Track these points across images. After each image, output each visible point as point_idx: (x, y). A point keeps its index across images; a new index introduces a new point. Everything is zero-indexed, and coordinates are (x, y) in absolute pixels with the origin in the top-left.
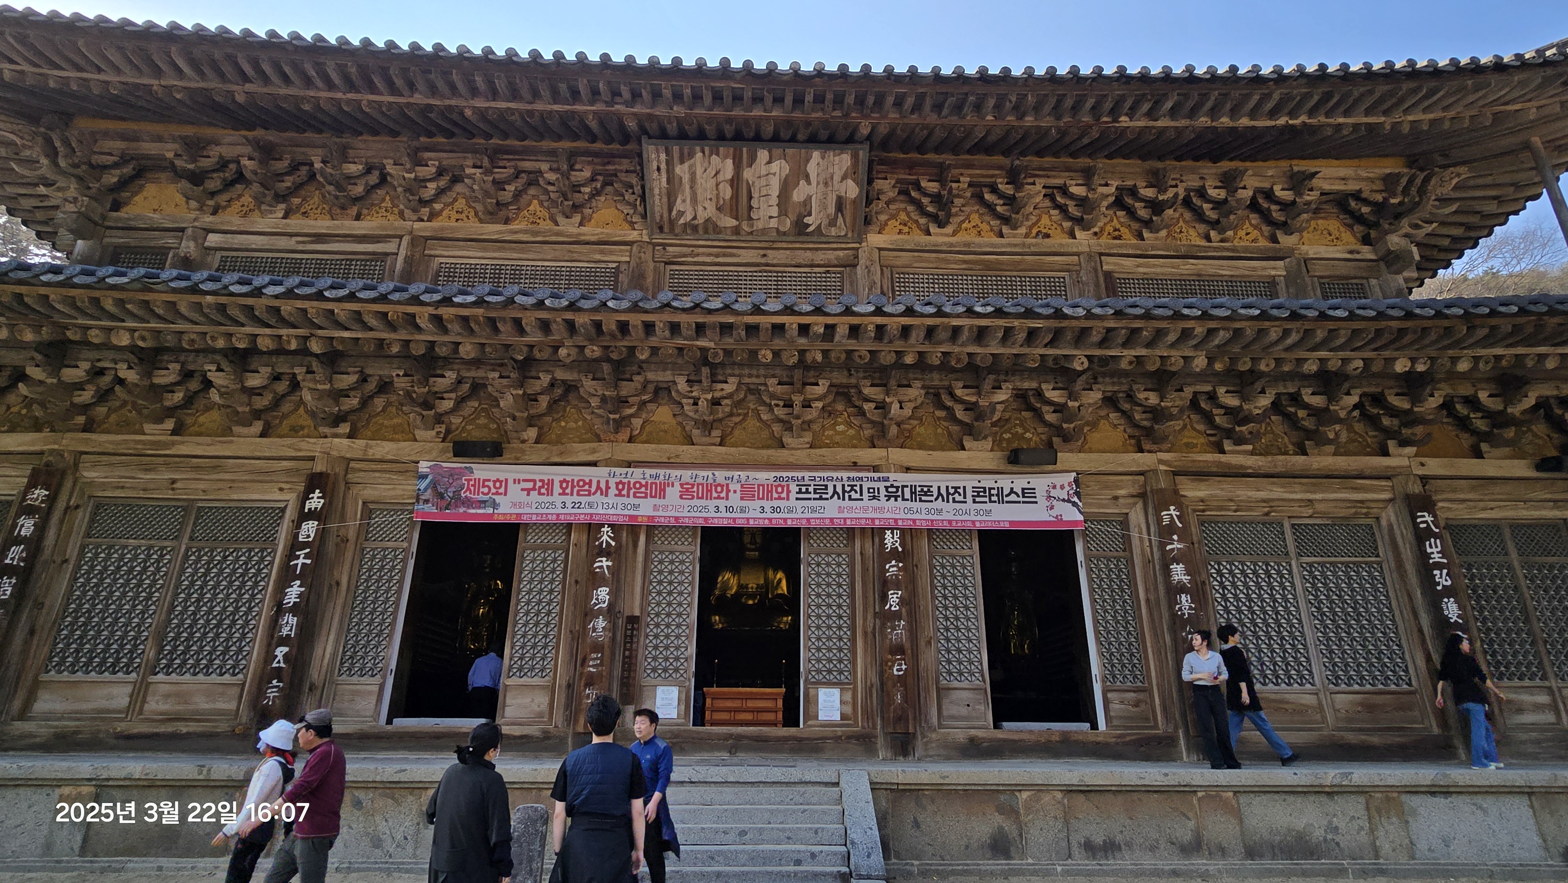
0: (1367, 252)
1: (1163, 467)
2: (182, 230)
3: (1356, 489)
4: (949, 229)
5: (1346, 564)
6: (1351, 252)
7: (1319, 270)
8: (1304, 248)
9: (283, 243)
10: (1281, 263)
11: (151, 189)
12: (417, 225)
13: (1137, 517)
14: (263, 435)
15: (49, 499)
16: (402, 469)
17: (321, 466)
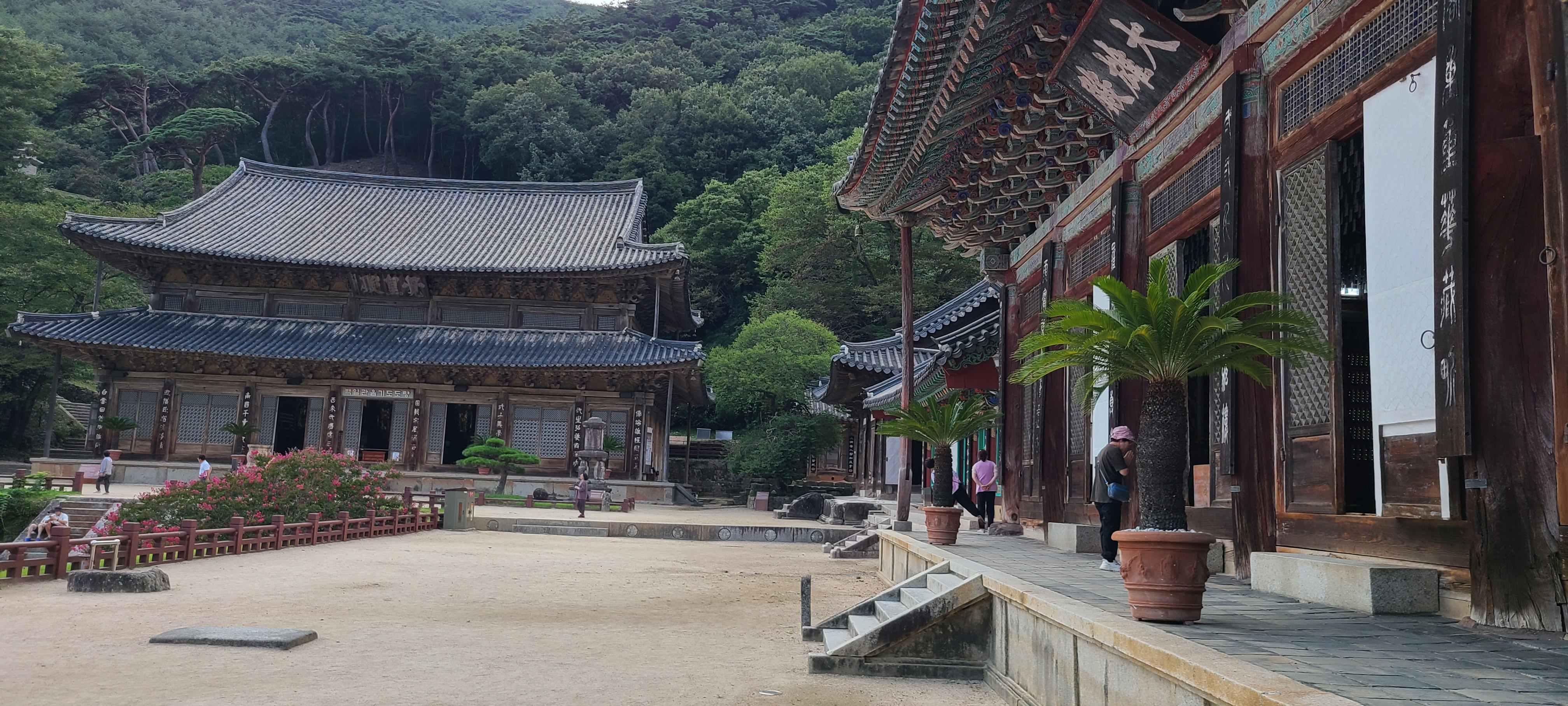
0: (616, 307)
1: (503, 392)
2: (187, 290)
3: (564, 400)
4: (463, 294)
5: (557, 422)
6: (610, 306)
7: (598, 312)
8: (593, 304)
9: (223, 295)
10: (584, 310)
11: (172, 271)
14: (229, 374)
15: (170, 393)
16: (272, 385)
17: (248, 385)
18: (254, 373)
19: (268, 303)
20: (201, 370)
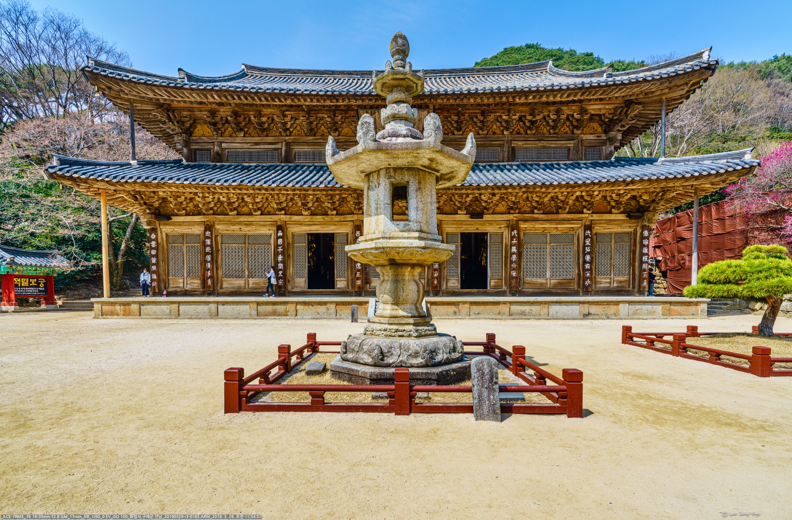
0: (604, 137)
1: (515, 219)
2: (214, 142)
3: (571, 224)
4: (461, 133)
5: (564, 245)
6: (598, 137)
7: (585, 144)
8: (582, 135)
9: (246, 146)
10: (573, 142)
11: (199, 127)
12: (287, 138)
13: (506, 233)
14: (261, 214)
15: (211, 234)
16: (300, 224)
17: (279, 223)
18: (283, 212)
19: (286, 151)
20: (235, 212)
